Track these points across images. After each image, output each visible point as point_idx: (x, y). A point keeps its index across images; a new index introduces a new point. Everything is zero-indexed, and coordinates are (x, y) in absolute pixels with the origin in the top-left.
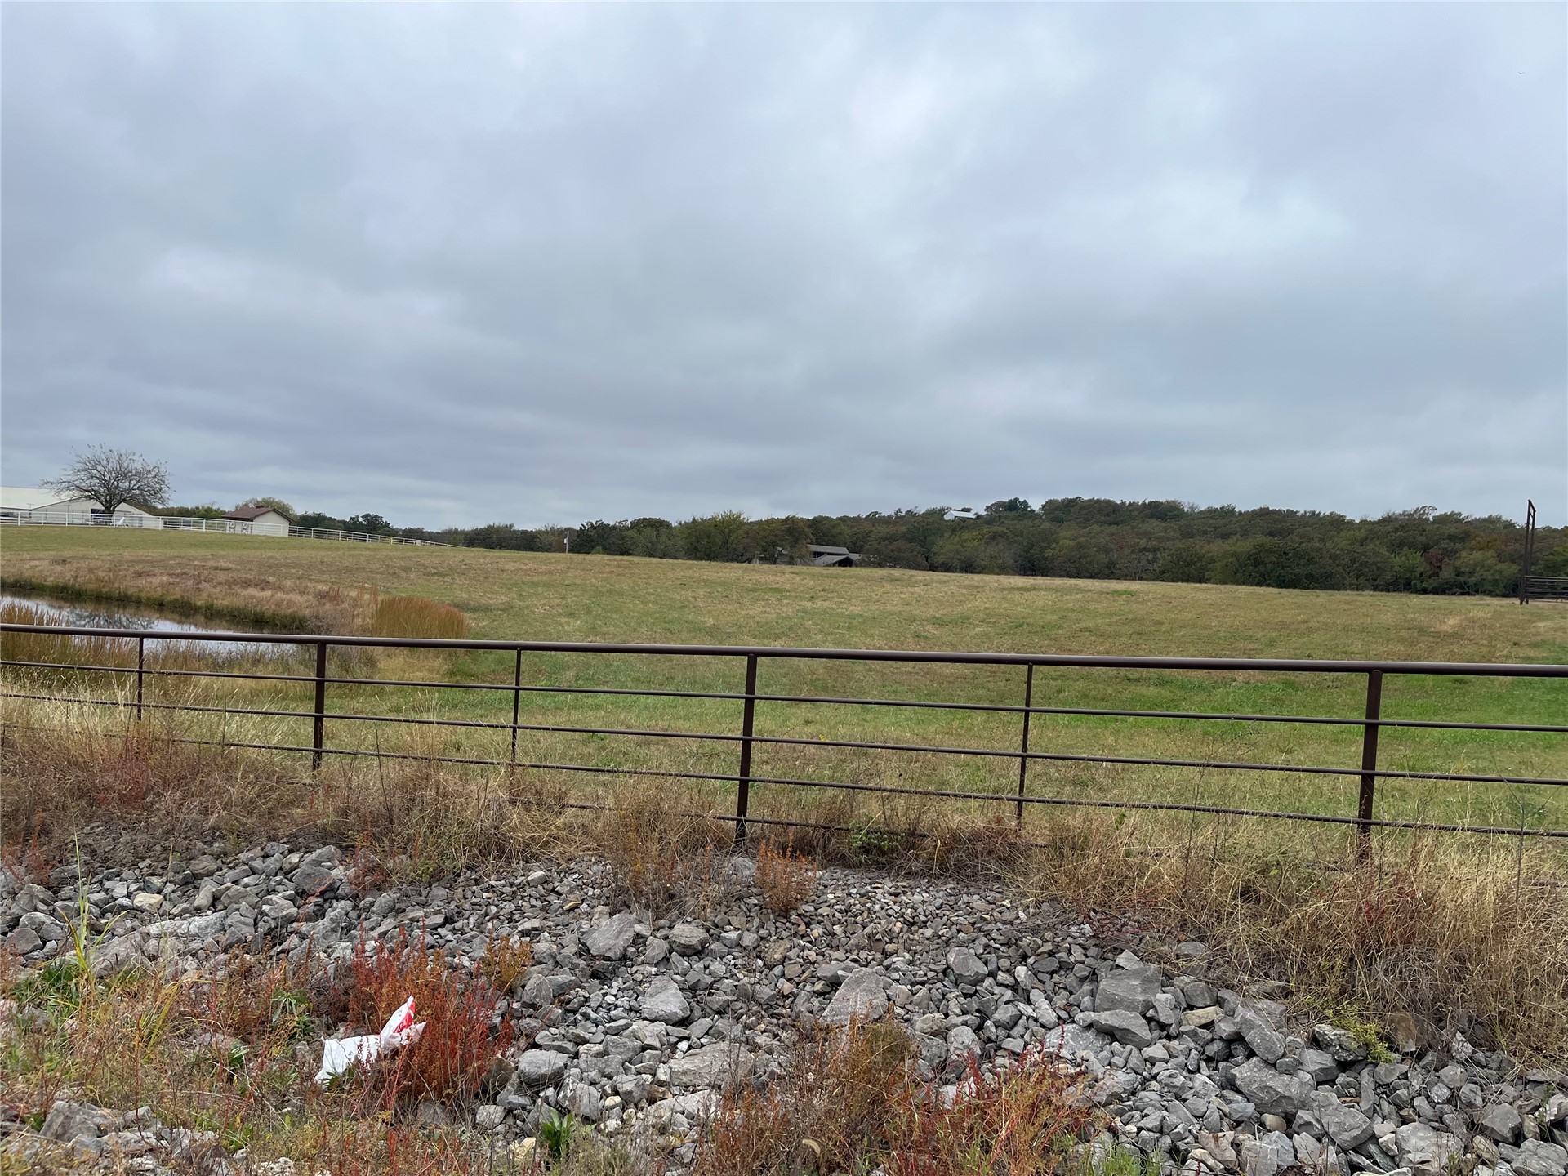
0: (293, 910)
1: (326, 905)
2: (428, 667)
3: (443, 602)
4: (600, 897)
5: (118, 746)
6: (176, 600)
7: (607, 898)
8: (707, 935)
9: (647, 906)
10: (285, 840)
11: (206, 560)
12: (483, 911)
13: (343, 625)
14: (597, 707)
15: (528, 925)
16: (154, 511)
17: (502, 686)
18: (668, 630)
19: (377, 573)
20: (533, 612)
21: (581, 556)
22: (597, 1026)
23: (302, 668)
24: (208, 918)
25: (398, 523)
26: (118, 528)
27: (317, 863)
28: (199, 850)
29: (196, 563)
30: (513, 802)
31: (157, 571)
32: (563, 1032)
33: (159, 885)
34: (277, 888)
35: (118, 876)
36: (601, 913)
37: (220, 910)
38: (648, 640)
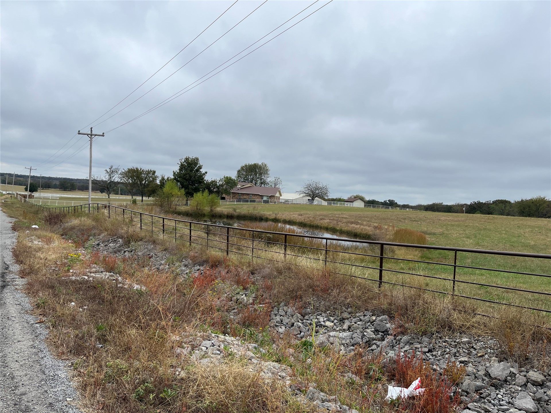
0: (374, 336)
1: (385, 336)
2: (413, 255)
3: (418, 231)
4: (493, 354)
5: (321, 274)
6: (331, 227)
7: (497, 354)
8: (544, 378)
9: (516, 361)
10: (370, 311)
11: (339, 215)
12: (444, 350)
13: (383, 238)
14: (482, 275)
15: (463, 359)
16: (325, 200)
17: (441, 263)
18: (512, 245)
19: (394, 220)
20: (452, 236)
21: (471, 215)
22: (494, 406)
23: (370, 252)
24: (347, 334)
25: (400, 203)
26: (315, 205)
27: (381, 321)
28: (344, 310)
29: (337, 216)
30: (454, 310)
31: (326, 218)
32: (480, 405)
33: (333, 320)
34: (369, 327)
35: (321, 315)
36: (494, 360)
37: (351, 332)
38: (503, 249)
